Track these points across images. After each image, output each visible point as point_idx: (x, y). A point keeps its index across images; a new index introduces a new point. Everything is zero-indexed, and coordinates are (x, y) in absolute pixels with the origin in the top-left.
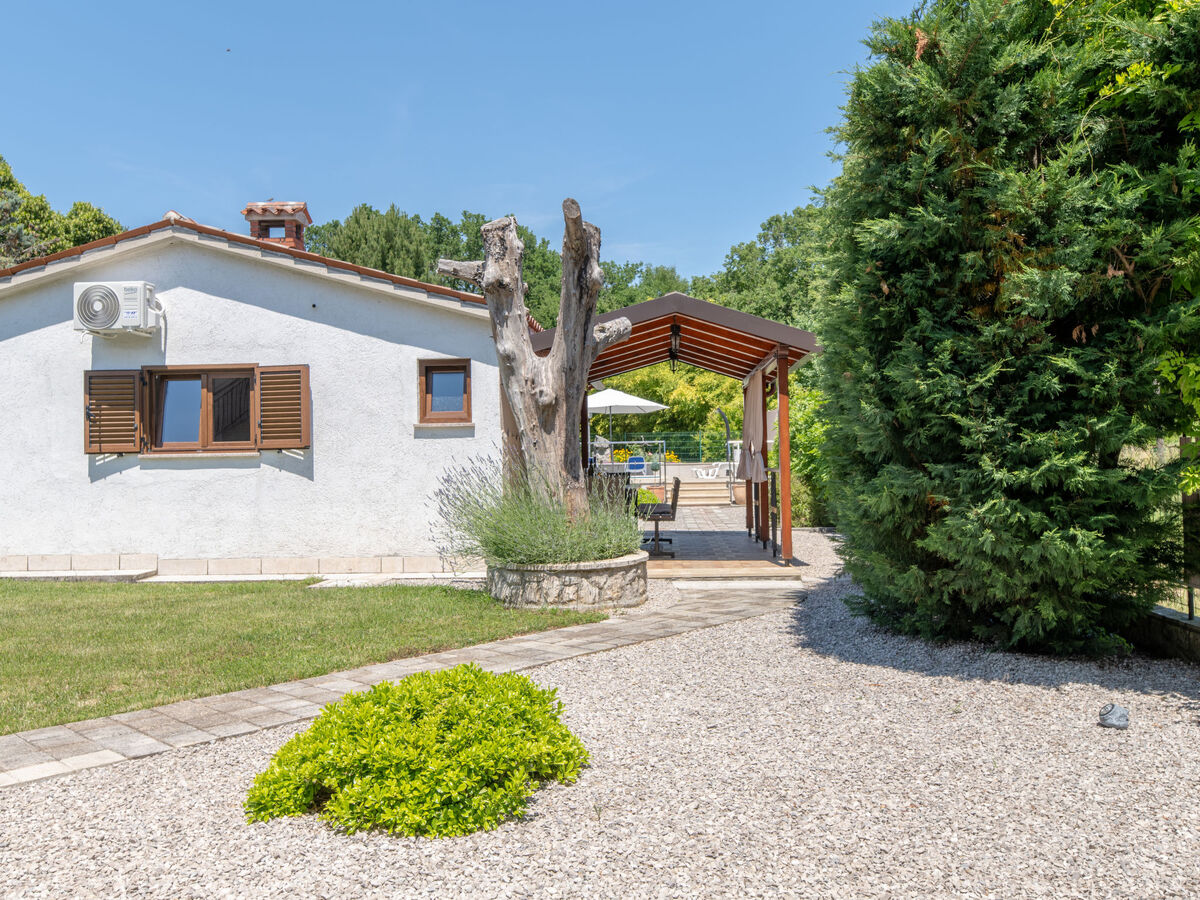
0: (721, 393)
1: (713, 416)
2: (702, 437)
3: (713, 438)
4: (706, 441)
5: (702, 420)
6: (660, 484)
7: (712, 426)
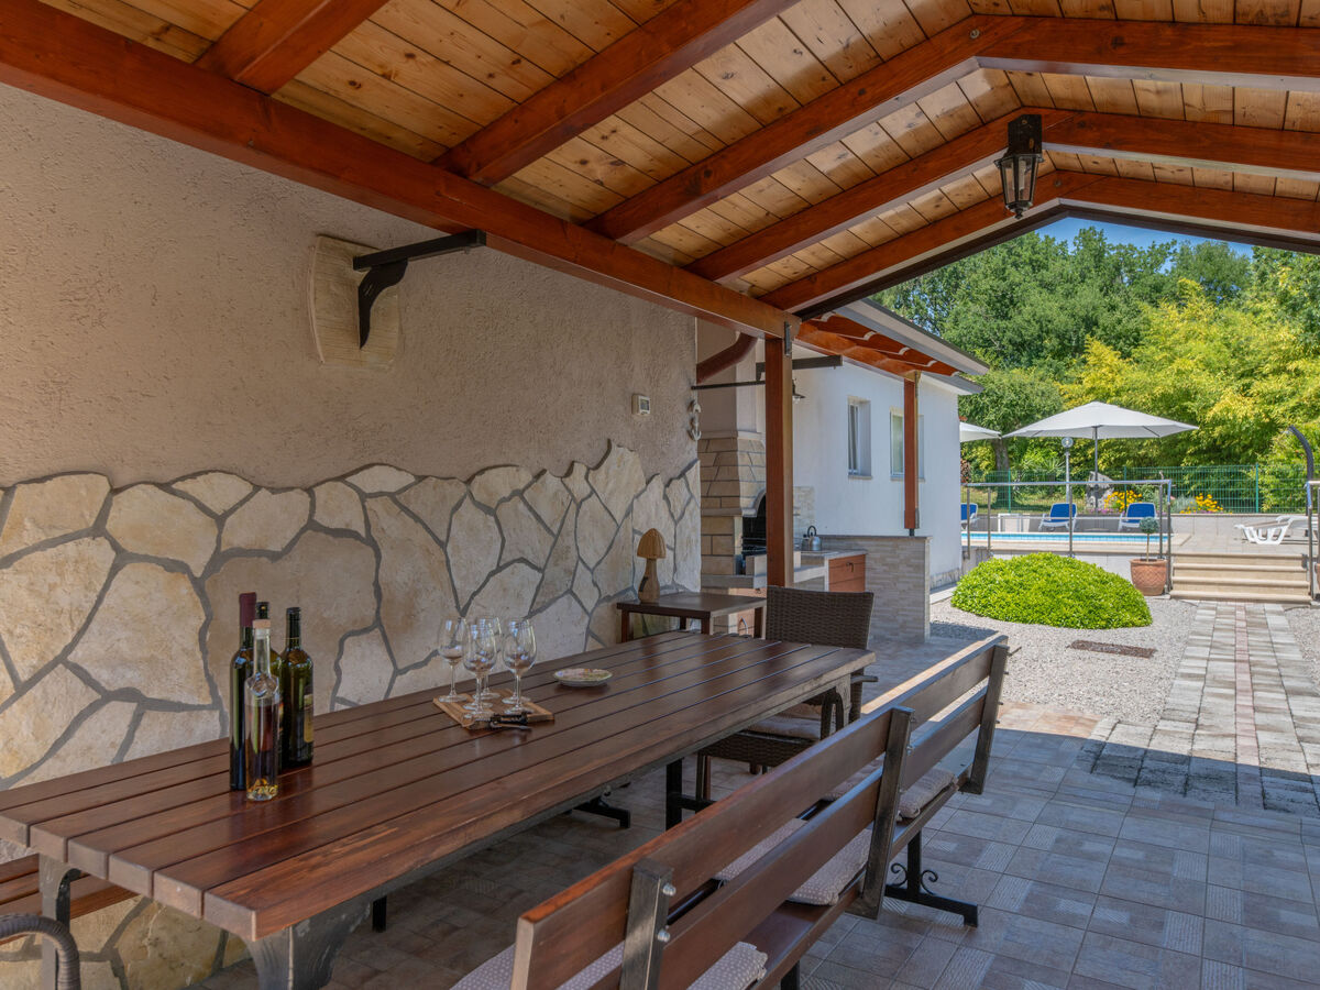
0: (1299, 406)
1: (1283, 440)
2: (1261, 475)
3: (1281, 475)
4: (1269, 479)
5: (1264, 447)
6: (1161, 555)
7: (1280, 456)
